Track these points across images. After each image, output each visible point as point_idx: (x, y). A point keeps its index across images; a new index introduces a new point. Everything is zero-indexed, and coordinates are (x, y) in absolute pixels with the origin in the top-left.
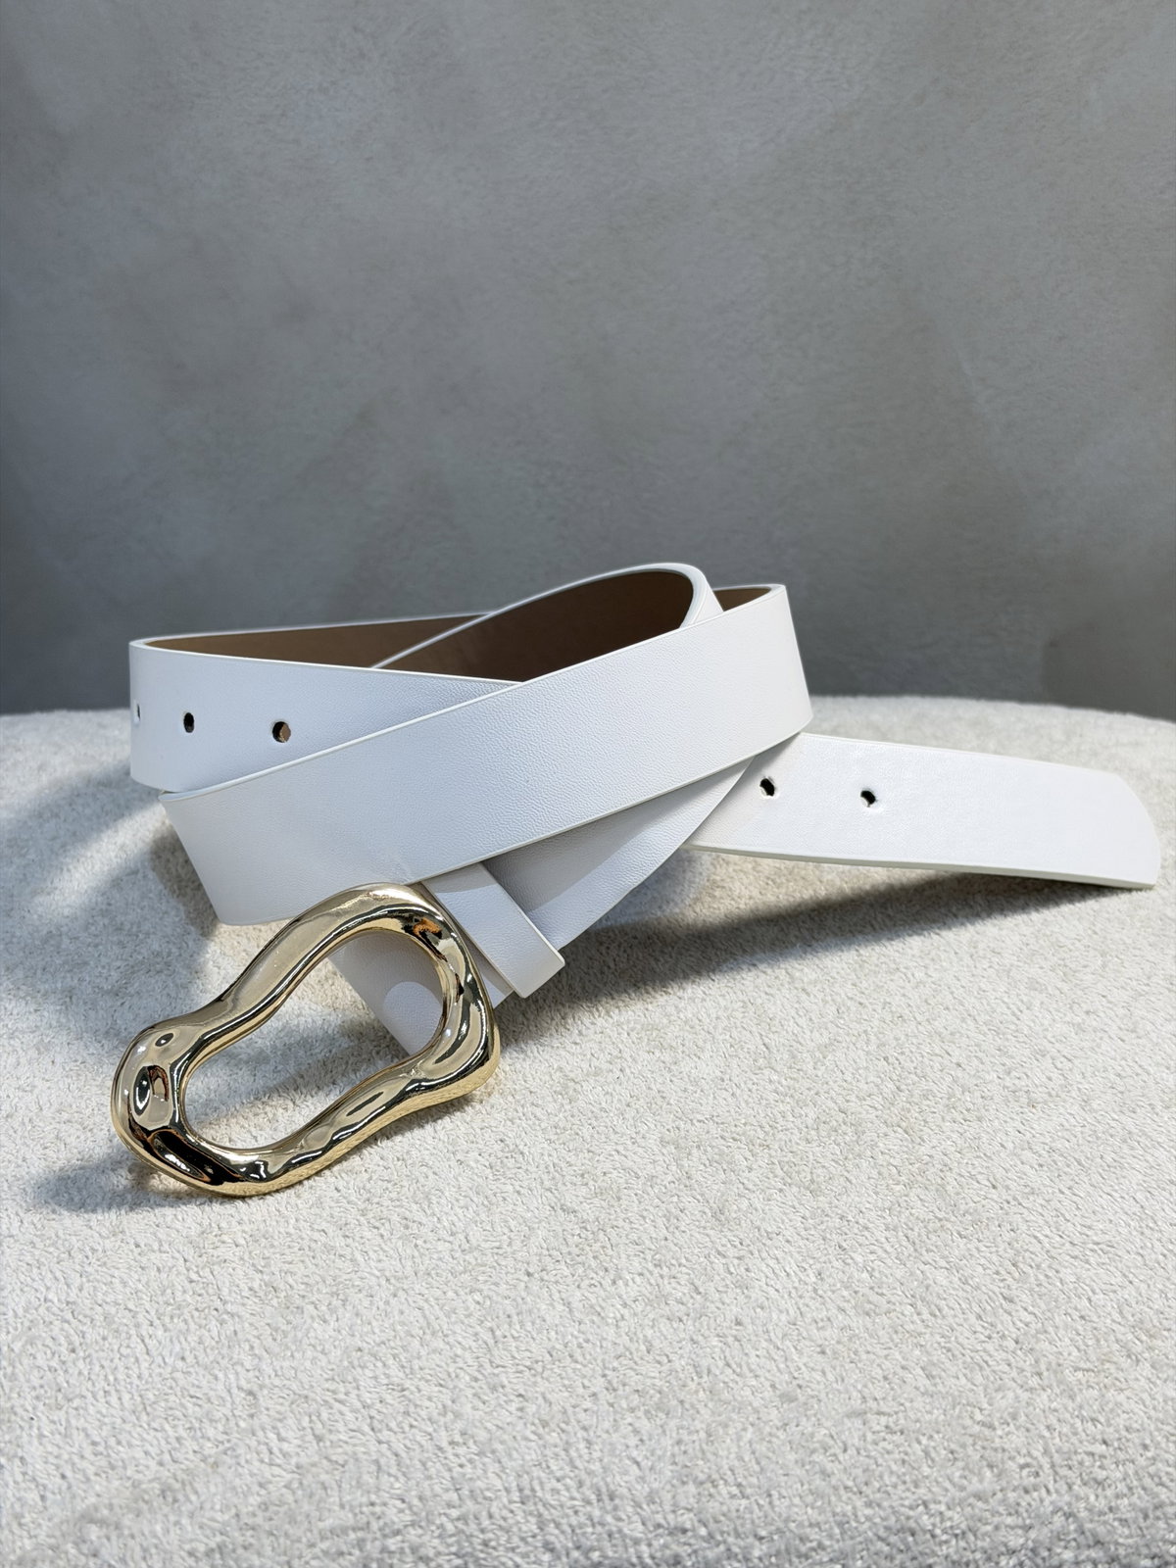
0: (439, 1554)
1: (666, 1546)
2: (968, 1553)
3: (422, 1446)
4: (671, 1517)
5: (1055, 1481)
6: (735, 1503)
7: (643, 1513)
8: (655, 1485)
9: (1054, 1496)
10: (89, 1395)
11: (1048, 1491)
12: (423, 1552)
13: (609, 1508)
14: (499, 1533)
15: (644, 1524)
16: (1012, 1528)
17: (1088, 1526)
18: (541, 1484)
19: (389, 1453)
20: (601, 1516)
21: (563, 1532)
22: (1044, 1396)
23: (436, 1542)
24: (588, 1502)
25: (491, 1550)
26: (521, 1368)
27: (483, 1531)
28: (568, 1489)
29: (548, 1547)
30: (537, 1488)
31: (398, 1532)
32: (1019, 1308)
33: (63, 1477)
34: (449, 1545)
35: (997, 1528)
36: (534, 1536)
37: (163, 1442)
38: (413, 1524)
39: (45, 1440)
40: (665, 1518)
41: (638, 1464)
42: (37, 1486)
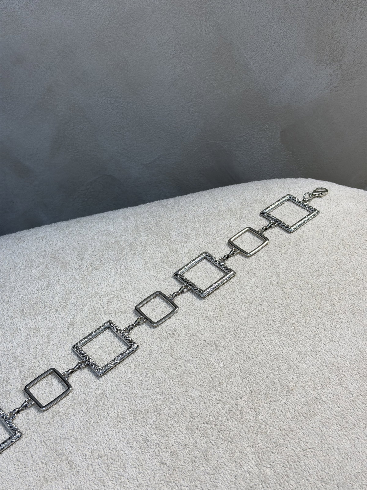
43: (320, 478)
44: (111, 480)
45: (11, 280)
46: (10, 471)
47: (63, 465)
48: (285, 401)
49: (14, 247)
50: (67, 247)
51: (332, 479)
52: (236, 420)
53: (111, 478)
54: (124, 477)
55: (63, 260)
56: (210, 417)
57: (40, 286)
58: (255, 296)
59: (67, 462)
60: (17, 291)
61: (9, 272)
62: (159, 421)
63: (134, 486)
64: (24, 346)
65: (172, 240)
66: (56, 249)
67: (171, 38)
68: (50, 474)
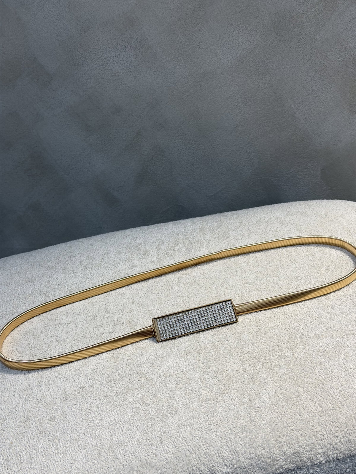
0: (204, 469)
1: (249, 462)
2: (311, 456)
3: (197, 446)
4: (249, 456)
5: (327, 437)
6: (262, 451)
7: (244, 456)
8: (245, 449)
9: (327, 440)
10: (128, 442)
11: (326, 440)
12: (200, 469)
13: (237, 455)
14: (215, 463)
15: (244, 458)
16: (319, 449)
17: (335, 446)
18: (222, 451)
19: (190, 448)
20: (235, 457)
21: (228, 462)
22: (324, 417)
23: (203, 467)
24: (233, 455)
25: (214, 467)
26: (215, 425)
27: (212, 463)
28: (228, 452)
29: (225, 465)
30: (222, 453)
31: (195, 466)
32: (318, 396)
33: (127, 462)
34: (205, 467)
35: (316, 449)
36: (222, 463)
37: (145, 451)
38: (198, 463)
39: (121, 454)
40: (248, 456)
41: (241, 445)
42: (122, 464)
43: (342, 395)
44: (179, 391)
45: (105, 262)
46: (102, 383)
47: (143, 380)
48: (316, 344)
49: (108, 241)
50: (148, 241)
51: (352, 396)
52: (277, 356)
53: (179, 389)
54: (189, 389)
55: (144, 249)
56: (257, 353)
57: (127, 266)
58: (295, 275)
59: (145, 378)
60: (109, 269)
61: (104, 257)
62: (217, 355)
63: (196, 396)
64: (115, 305)
65: (230, 237)
66: (139, 242)
67: (234, 93)
68: (132, 386)
